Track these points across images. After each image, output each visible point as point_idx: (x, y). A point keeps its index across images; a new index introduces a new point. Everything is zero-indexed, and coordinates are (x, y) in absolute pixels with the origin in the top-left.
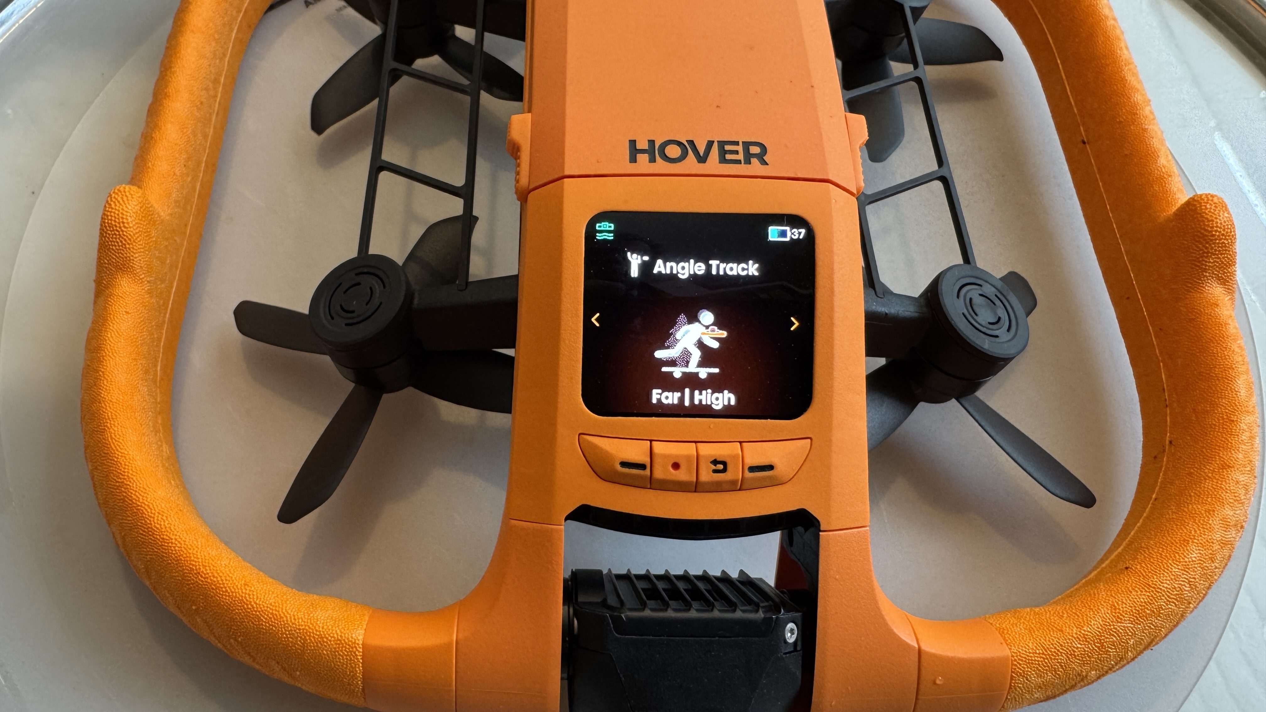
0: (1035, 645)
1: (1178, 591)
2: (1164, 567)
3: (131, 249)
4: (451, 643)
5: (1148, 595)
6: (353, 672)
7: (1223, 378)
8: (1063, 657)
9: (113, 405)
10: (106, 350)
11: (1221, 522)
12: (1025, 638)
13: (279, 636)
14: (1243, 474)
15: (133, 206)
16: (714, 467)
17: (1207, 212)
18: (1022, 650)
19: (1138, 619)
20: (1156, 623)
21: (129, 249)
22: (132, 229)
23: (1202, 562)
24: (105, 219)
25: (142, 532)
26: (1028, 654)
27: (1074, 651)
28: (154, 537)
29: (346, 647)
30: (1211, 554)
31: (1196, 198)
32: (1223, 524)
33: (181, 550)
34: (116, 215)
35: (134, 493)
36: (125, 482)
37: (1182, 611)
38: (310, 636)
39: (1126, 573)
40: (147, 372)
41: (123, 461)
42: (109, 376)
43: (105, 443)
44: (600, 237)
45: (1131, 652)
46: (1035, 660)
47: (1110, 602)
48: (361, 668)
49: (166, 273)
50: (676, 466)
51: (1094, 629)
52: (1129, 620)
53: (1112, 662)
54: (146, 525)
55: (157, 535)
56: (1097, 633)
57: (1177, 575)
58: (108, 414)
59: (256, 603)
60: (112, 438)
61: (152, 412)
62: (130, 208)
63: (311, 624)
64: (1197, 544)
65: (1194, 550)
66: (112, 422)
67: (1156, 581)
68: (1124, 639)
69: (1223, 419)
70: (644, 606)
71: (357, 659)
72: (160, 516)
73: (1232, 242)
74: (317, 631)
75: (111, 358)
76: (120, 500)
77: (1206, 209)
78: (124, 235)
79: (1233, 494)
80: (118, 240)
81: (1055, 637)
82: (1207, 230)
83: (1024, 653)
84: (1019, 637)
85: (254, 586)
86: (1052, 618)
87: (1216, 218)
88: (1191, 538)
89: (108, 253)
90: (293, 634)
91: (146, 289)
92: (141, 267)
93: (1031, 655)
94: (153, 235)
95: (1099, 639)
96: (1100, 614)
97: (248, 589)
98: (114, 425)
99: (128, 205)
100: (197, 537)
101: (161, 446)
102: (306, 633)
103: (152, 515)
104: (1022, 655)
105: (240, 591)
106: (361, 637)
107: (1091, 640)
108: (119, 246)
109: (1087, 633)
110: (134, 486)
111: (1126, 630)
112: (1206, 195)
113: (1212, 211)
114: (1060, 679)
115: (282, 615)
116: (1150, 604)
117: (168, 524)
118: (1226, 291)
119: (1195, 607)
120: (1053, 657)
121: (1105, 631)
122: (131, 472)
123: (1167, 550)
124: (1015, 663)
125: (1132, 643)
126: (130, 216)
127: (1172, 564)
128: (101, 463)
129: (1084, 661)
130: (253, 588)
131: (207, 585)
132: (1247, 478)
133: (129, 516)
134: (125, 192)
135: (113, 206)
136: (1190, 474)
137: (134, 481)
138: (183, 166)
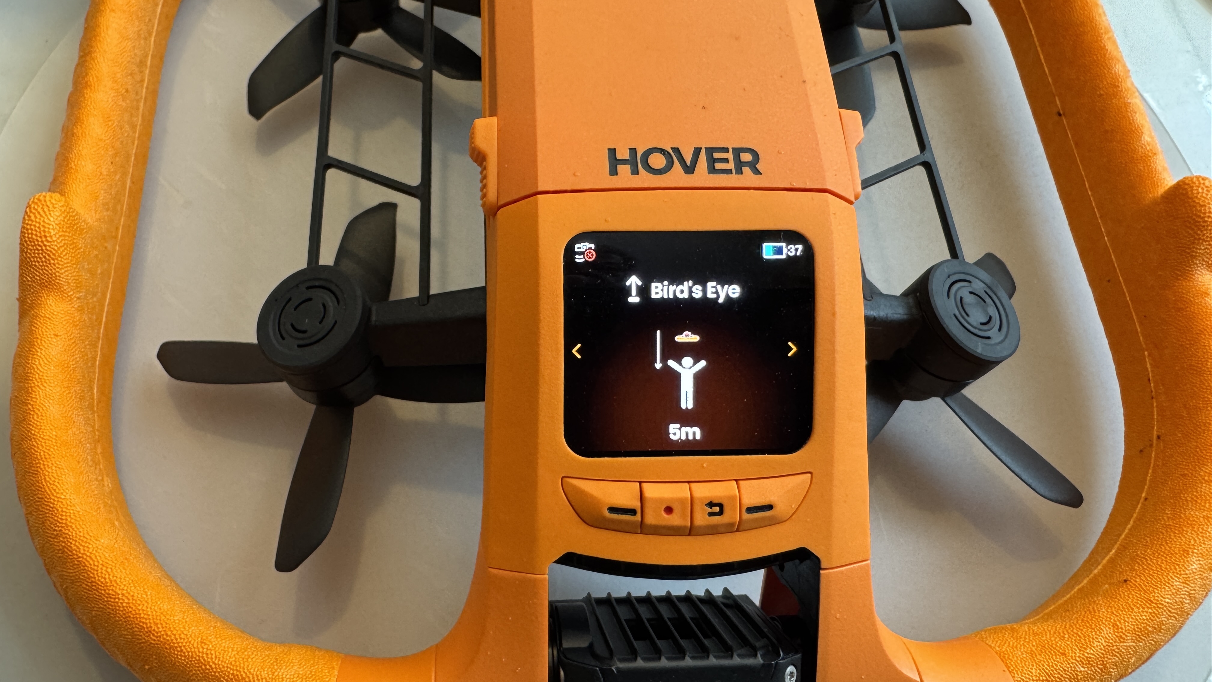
0: (1039, 671)
1: (1179, 605)
2: (1165, 581)
3: (57, 265)
5: (1150, 612)
9: (45, 443)
10: (34, 379)
12: (1027, 663)
15: (56, 217)
16: (710, 510)
17: (1199, 197)
18: (1026, 678)
19: (1140, 638)
20: (1157, 639)
21: (54, 264)
22: (56, 243)
23: (1202, 573)
25: (85, 586)
27: (1077, 675)
28: (98, 592)
31: (1187, 181)
33: (130, 607)
34: (37, 229)
35: (74, 542)
37: (1181, 623)
39: (1125, 587)
40: (82, 398)
42: (39, 410)
43: (39, 487)
47: (1112, 621)
49: (97, 285)
50: (669, 510)
51: (1097, 650)
52: (1132, 639)
54: (89, 579)
55: (101, 590)
56: (1100, 654)
57: (1179, 588)
58: (40, 453)
59: (214, 663)
60: (46, 481)
62: (52, 219)
64: (1197, 553)
65: (1194, 560)
66: (45, 463)
67: (1158, 597)
68: (1125, 658)
72: (104, 568)
75: (40, 388)
77: (1198, 193)
78: (47, 250)
80: (40, 255)
81: (1058, 662)
83: (1028, 680)
84: (1022, 662)
87: (1209, 203)
88: (1190, 548)
89: (30, 270)
91: (76, 306)
92: (69, 283)
94: (80, 245)
95: (1102, 661)
96: (1103, 634)
97: (205, 647)
98: (48, 466)
99: (49, 217)
100: (146, 590)
101: (102, 480)
103: (96, 568)
105: (197, 650)
107: (1094, 663)
108: (42, 262)
109: (1090, 655)
110: (74, 534)
111: (1128, 650)
112: (1198, 178)
116: (1152, 620)
117: (113, 577)
119: (1192, 616)
121: (1108, 652)
122: (69, 519)
126: (53, 229)
127: (1173, 577)
130: (211, 646)
131: (160, 644)
133: (70, 569)
134: (45, 201)
135: (33, 218)
137: (73, 529)
138: (110, 163)
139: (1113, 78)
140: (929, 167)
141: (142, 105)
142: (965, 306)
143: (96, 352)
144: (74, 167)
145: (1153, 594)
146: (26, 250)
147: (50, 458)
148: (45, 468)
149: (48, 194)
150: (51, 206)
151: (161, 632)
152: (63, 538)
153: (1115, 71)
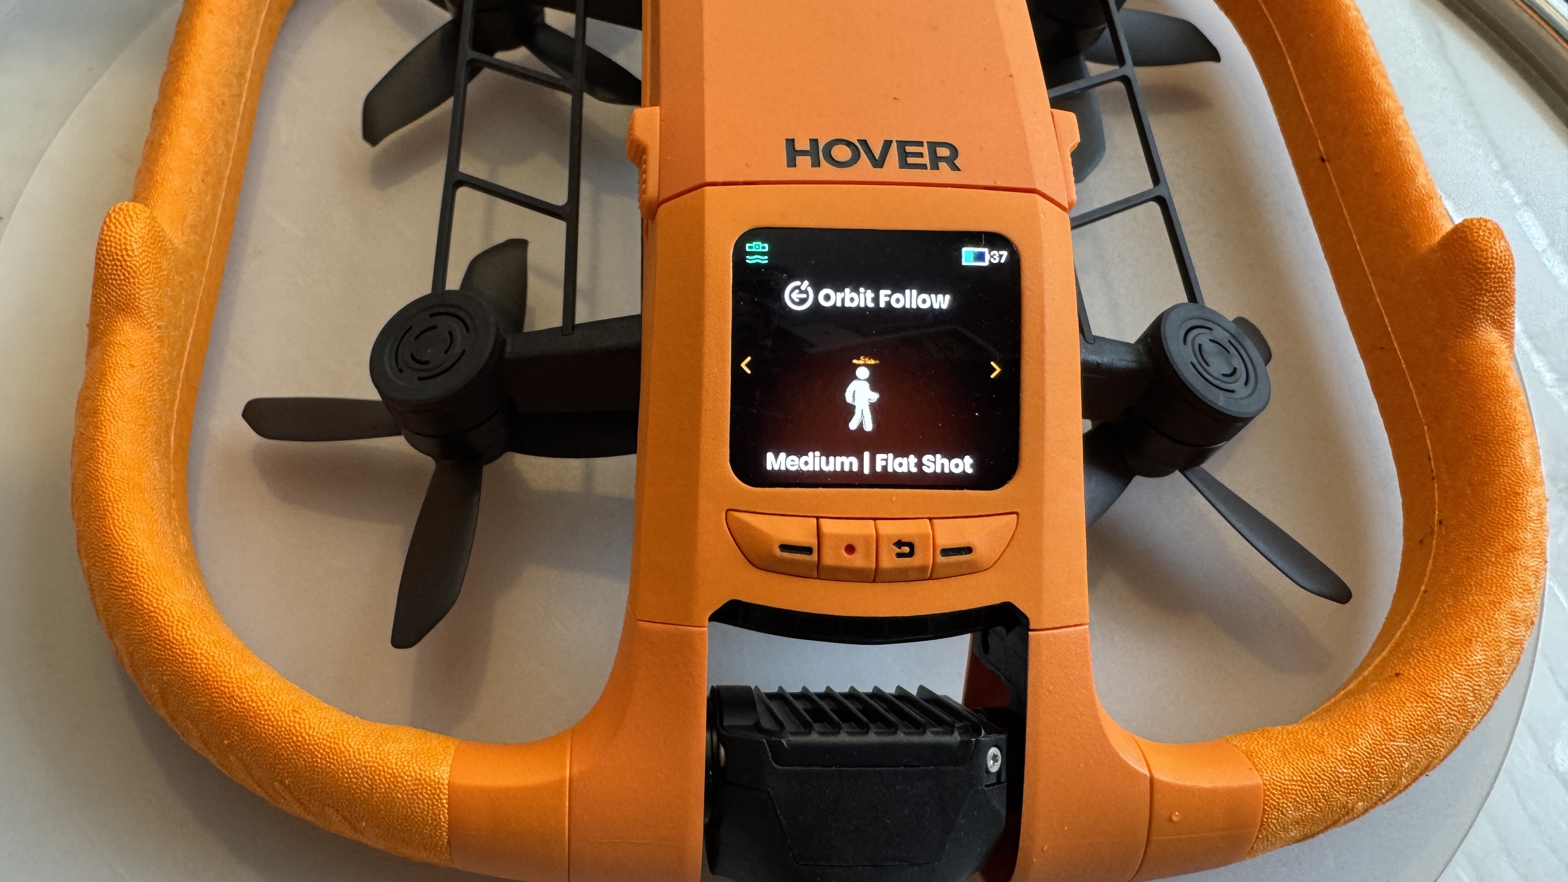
0: (1292, 770)
1: (1461, 702)
2: (1443, 672)
4: (563, 780)
5: (1426, 708)
6: (436, 820)
7: (1503, 441)
8: (1325, 784)
11: (1509, 616)
12: (1278, 762)
13: (339, 775)
14: (1533, 557)
15: (139, 229)
16: (898, 550)
17: (1480, 240)
18: (1276, 777)
19: (1414, 737)
20: (1435, 741)
21: (134, 284)
22: (137, 259)
23: (1488, 666)
24: (103, 245)
25: (156, 646)
26: (1283, 781)
27: (1339, 777)
28: (172, 652)
29: (426, 789)
30: (1497, 655)
31: (1466, 224)
32: (1511, 619)
33: (210, 668)
34: (117, 240)
35: (145, 595)
36: (134, 582)
37: (1465, 726)
38: (379, 775)
39: (1396, 681)
40: (158, 442)
41: (130, 555)
43: (107, 532)
44: (750, 260)
45: (1406, 777)
46: (1292, 789)
47: (1380, 717)
48: (446, 815)
49: (180, 317)
50: (850, 549)
51: (1362, 749)
52: (1404, 738)
53: (1383, 791)
54: (162, 636)
56: (1366, 754)
57: (1459, 681)
58: (109, 494)
59: (307, 734)
60: (115, 526)
61: (165, 494)
62: (135, 231)
63: (381, 759)
65: (1478, 650)
66: (115, 505)
67: (1435, 690)
68: (1397, 761)
69: (1506, 492)
70: (808, 728)
71: (442, 803)
72: (180, 625)
73: (1510, 277)
74: (388, 768)
76: (127, 604)
77: (1479, 236)
78: (127, 266)
79: (1521, 583)
80: (119, 272)
81: (1315, 760)
82: (1480, 262)
83: (1279, 780)
84: (1272, 761)
85: (305, 712)
86: (1310, 736)
87: (1491, 247)
88: (1474, 636)
89: (106, 290)
90: (357, 773)
91: (155, 336)
92: (149, 308)
93: (1287, 782)
94: (164, 267)
95: (1368, 762)
96: (1369, 731)
98: (118, 508)
99: (132, 229)
101: (178, 537)
102: (375, 771)
103: (170, 624)
104: (1276, 783)
105: (287, 718)
106: (446, 776)
107: (1359, 763)
108: (121, 280)
109: (1353, 754)
110: (146, 586)
111: (1399, 751)
112: (1479, 220)
113: (1486, 238)
114: (1321, 811)
115: (343, 749)
116: (1428, 717)
117: (191, 635)
118: (1501, 336)
119: (1479, 722)
120: (1314, 785)
121: (1376, 751)
122: (140, 568)
123: (1446, 651)
124: (1268, 793)
125: (1406, 766)
126: (136, 242)
127: (1453, 668)
128: (101, 558)
129: (1350, 789)
130: (304, 715)
131: (243, 712)
132: (1537, 563)
133: (140, 627)
134: (128, 210)
135: (113, 228)
136: (1469, 559)
137: (145, 580)
138: (201, 181)
139: (1382, 115)
140: (1163, 202)
141: (238, 123)
142: (1205, 356)
143: (175, 395)
144: (160, 181)
145: (1429, 687)
146: (102, 265)
147: (120, 500)
148: (114, 511)
149: (131, 205)
150: (134, 216)
151: (245, 697)
152: (133, 590)
153: (1384, 107)
